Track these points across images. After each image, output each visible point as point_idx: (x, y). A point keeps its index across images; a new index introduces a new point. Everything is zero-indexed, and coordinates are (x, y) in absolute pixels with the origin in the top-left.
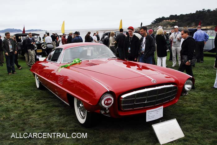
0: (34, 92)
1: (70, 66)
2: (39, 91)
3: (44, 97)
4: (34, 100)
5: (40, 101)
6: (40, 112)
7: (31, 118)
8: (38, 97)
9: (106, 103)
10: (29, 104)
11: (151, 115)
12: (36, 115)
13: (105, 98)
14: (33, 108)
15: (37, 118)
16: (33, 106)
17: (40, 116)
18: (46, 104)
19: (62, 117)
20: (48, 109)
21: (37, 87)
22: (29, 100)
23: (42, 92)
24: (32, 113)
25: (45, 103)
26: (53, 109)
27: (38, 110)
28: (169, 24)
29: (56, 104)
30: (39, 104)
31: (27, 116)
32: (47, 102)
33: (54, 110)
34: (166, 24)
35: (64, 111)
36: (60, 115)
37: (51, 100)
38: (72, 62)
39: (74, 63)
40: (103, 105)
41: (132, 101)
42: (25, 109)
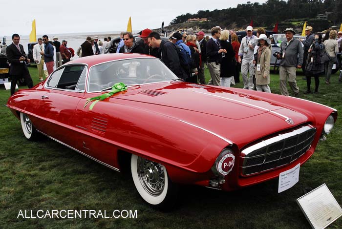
0: (25, 147)
1: (110, 97)
2: (33, 145)
3: (49, 156)
4: (31, 163)
5: (44, 164)
6: (56, 186)
7: (43, 200)
8: (35, 156)
9: (225, 166)
10: (24, 172)
11: (284, 181)
12: (50, 193)
13: (224, 158)
14: (37, 179)
15: (56, 199)
16: (35, 175)
17: (59, 196)
18: (59, 169)
19: (104, 194)
20: (68, 178)
21: (24, 136)
22: (22, 164)
23: (39, 145)
24: (41, 190)
25: (55, 166)
26: (79, 179)
27: (49, 182)
28: (197, 24)
29: (80, 168)
30: (46, 171)
31: (32, 196)
32: (58, 165)
33: (80, 181)
34: (193, 25)
35: (101, 181)
36: (100, 190)
37: (64, 160)
38: (111, 89)
39: (114, 91)
40: (220, 170)
41: (261, 159)
42: (21, 182)
